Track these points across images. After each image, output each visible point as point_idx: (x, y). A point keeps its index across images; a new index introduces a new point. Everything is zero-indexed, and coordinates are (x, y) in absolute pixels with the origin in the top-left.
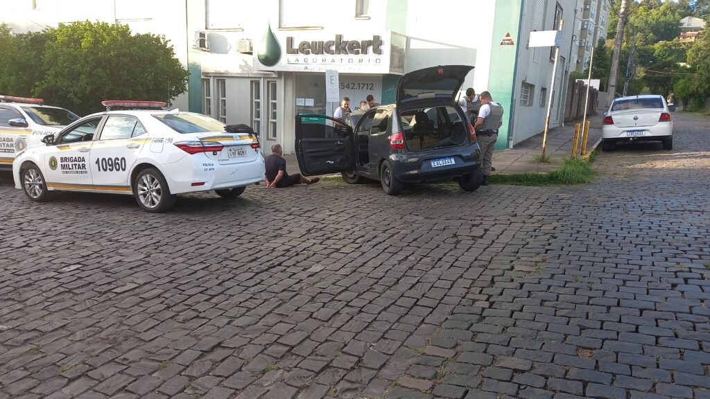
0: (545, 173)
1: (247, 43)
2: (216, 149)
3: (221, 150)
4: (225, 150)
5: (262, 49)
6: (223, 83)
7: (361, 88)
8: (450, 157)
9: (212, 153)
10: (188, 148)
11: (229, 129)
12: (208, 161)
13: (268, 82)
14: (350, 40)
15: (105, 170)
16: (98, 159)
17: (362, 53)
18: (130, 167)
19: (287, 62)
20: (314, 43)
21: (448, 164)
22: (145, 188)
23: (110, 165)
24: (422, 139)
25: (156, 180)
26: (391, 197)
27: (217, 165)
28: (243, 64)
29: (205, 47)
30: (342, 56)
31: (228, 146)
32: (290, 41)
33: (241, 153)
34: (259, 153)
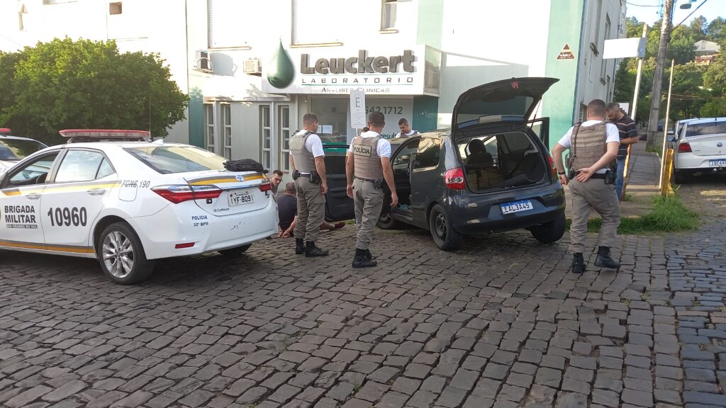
0: (637, 217)
1: (256, 63)
2: (210, 196)
3: (217, 196)
4: (223, 196)
5: (272, 69)
6: (228, 108)
7: (387, 112)
8: (525, 200)
9: (205, 200)
10: (171, 195)
11: (229, 166)
12: (200, 213)
13: (279, 107)
14: (376, 56)
15: (60, 224)
16: (51, 209)
17: (390, 71)
18: (93, 220)
19: (302, 83)
21: (524, 209)
22: (113, 250)
23: (66, 218)
24: (479, 175)
25: (127, 239)
26: (447, 254)
27: (211, 219)
28: (251, 88)
29: (207, 68)
30: (366, 75)
31: (228, 190)
32: (305, 59)
33: (247, 199)
34: (271, 196)
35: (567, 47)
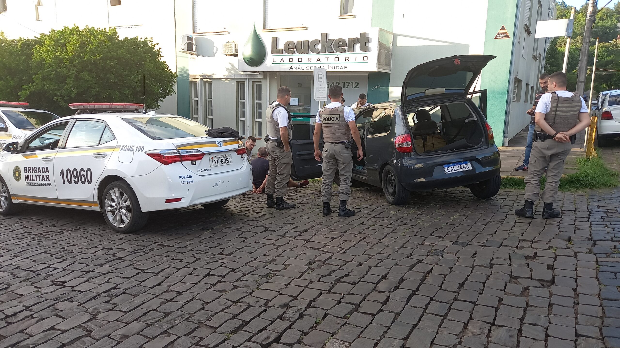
1: (233, 45)
2: (195, 158)
3: (201, 159)
4: (206, 159)
5: (247, 51)
6: (210, 84)
8: (465, 162)
9: (190, 162)
10: (162, 158)
11: (210, 134)
12: (185, 173)
13: (253, 83)
14: (336, 38)
15: (70, 182)
16: (63, 169)
17: (348, 51)
18: (97, 179)
19: (272, 63)
20: (300, 43)
21: (464, 169)
22: (114, 204)
23: (75, 177)
24: (425, 140)
25: (125, 195)
26: (397, 208)
27: (195, 178)
28: (230, 67)
29: (192, 50)
30: (328, 55)
31: (209, 154)
32: (275, 41)
33: (225, 161)
34: (246, 159)
35: (503, 28)
